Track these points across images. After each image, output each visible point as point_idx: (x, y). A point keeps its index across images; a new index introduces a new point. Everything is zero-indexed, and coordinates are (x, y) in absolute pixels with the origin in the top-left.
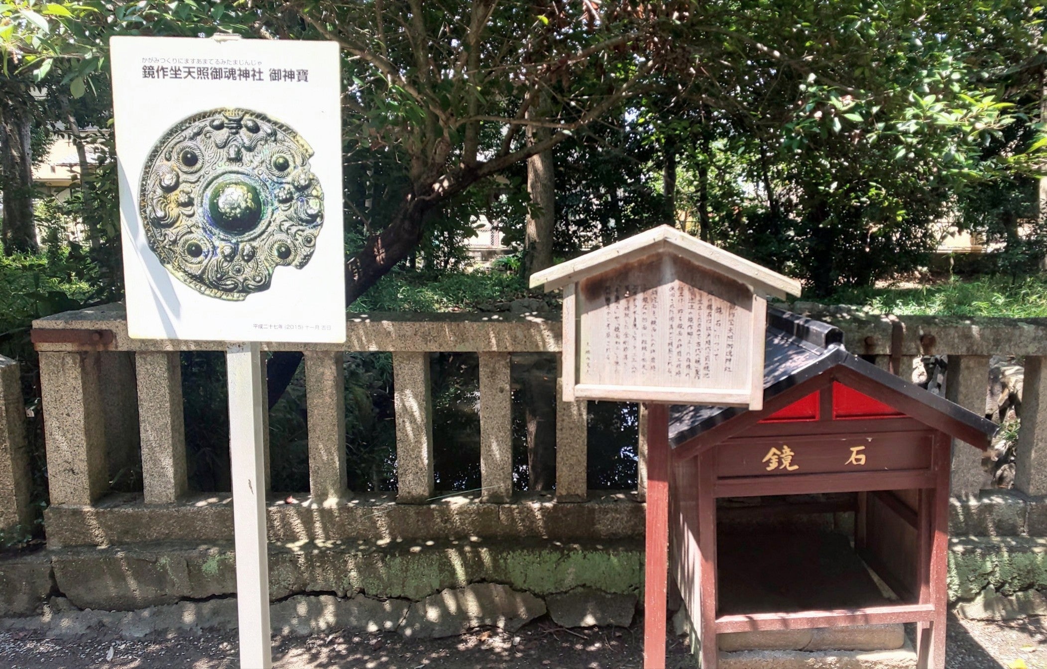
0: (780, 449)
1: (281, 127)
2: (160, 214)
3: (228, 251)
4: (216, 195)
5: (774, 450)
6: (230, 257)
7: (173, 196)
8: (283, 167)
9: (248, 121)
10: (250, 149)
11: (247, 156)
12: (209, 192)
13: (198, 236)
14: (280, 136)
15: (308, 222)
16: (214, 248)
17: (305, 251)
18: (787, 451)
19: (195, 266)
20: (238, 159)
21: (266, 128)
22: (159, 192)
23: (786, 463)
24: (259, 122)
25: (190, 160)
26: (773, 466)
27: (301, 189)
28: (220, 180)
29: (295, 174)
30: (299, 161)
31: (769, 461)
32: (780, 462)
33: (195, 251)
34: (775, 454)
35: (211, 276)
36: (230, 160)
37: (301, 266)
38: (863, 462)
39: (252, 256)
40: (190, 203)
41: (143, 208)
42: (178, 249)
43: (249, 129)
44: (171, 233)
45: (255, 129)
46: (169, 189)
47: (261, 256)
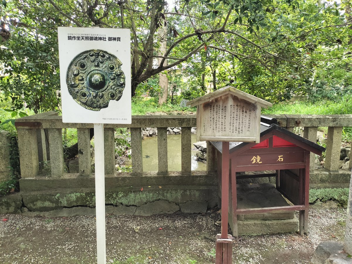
0: (256, 157)
1: (112, 55)
2: (73, 83)
3: (94, 95)
4: (91, 77)
5: (254, 157)
6: (95, 97)
7: (77, 77)
8: (112, 68)
9: (101, 54)
10: (102, 63)
11: (101, 65)
12: (89, 76)
13: (85, 90)
14: (111, 59)
15: (120, 86)
16: (90, 94)
17: (119, 95)
18: (258, 157)
19: (84, 100)
20: (98, 66)
21: (107, 56)
22: (73, 76)
23: (258, 161)
24: (105, 54)
25: (83, 66)
26: (254, 162)
27: (118, 75)
28: (92, 72)
29: (116, 71)
30: (117, 66)
31: (253, 161)
32: (256, 161)
33: (84, 95)
34: (255, 158)
35: (89, 103)
36: (95, 66)
37: (118, 100)
38: (282, 160)
39: (102, 97)
40: (82, 80)
41: (67, 81)
42: (79, 94)
43: (101, 56)
44: (77, 89)
45: (104, 56)
46: (76, 75)
47: (105, 97)
